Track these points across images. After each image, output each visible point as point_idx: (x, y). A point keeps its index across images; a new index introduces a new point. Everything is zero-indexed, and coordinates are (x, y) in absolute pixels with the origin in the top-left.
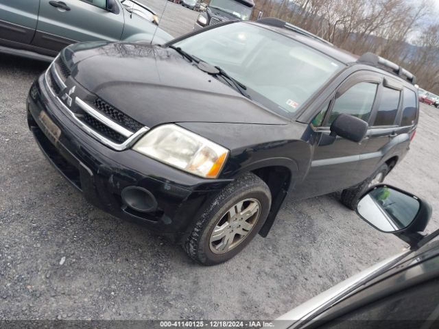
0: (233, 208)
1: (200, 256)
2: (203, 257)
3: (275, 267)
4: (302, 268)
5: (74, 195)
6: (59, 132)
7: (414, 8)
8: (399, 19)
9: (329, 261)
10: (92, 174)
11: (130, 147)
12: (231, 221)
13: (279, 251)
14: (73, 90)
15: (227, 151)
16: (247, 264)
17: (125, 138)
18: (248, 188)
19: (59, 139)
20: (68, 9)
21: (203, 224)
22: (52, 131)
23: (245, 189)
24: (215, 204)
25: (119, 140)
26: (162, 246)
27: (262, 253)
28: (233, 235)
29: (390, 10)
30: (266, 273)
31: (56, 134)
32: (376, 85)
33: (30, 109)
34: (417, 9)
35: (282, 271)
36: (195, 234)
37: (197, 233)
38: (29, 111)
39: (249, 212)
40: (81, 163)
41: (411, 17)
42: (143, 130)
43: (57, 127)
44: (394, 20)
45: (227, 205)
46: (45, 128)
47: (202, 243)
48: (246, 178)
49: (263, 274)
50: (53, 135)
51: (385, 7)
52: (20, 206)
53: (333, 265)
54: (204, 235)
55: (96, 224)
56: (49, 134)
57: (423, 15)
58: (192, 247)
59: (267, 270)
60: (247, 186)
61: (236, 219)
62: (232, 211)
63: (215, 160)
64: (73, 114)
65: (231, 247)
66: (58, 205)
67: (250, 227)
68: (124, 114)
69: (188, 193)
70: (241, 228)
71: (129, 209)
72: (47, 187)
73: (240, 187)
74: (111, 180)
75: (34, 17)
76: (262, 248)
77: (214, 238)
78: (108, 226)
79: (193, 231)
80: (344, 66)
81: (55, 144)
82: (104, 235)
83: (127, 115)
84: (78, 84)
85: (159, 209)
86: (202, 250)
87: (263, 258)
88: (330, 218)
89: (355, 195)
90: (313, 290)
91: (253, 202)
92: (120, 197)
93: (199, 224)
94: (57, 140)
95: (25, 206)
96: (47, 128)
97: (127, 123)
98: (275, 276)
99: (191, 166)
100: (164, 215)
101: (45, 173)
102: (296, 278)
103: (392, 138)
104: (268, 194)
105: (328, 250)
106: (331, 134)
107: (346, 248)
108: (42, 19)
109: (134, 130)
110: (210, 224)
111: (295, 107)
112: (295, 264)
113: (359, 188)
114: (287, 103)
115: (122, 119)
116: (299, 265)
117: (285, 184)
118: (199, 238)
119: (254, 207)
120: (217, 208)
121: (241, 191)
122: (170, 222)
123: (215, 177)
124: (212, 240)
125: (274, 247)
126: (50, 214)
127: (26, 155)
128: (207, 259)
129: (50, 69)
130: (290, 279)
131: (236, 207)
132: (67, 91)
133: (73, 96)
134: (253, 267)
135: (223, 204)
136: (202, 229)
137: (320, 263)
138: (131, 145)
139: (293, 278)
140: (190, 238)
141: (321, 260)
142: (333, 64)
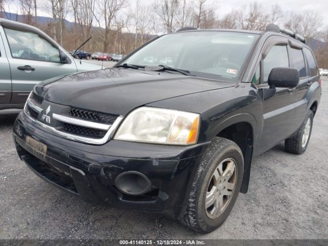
0: (216, 171)
1: (201, 225)
2: (204, 225)
3: (265, 217)
4: (287, 211)
5: (72, 206)
6: (45, 147)
7: (269, 16)
8: (262, 26)
9: (305, 198)
10: (83, 174)
11: (111, 138)
12: (217, 183)
13: (261, 202)
14: (48, 110)
15: (198, 116)
16: (240, 221)
17: (105, 132)
18: (224, 149)
19: (47, 154)
20: (33, 69)
21: (196, 193)
22: (39, 150)
23: (222, 150)
24: (200, 170)
25: (100, 136)
26: (162, 227)
27: (248, 208)
28: (221, 197)
29: (254, 22)
30: (260, 224)
31: (42, 150)
32: (285, 47)
33: (17, 141)
34: (271, 17)
35: (273, 219)
36: (192, 205)
37: (193, 203)
38: (16, 143)
39: (229, 172)
40: (71, 167)
41: (269, 22)
42: (119, 119)
43: (43, 144)
44: (259, 27)
45: (211, 169)
46: (32, 149)
47: (200, 211)
48: (218, 141)
49: (258, 226)
50: (40, 152)
51: (250, 21)
52: (26, 228)
53: (310, 201)
54: (200, 204)
55: (98, 224)
56: (37, 153)
57: (277, 18)
58: (192, 218)
59: (260, 221)
60: (222, 147)
61: (221, 181)
62: (216, 174)
63: (189, 128)
64: (54, 129)
65: (223, 209)
66: (60, 218)
67: (232, 186)
68: (98, 112)
69: (176, 163)
70: (226, 189)
71: (126, 196)
72: (47, 205)
73: (216, 149)
74: (103, 173)
75: (9, 82)
76: (246, 204)
77: (208, 204)
78: (109, 223)
79: (189, 202)
80: (259, 36)
81: (44, 160)
82: (108, 232)
83: (101, 113)
84: (52, 103)
85: (154, 187)
86: (201, 218)
87: (251, 212)
88: (285, 165)
89: (296, 141)
90: (307, 227)
91: (229, 162)
92: (115, 187)
93: (192, 194)
94: (45, 155)
95: (31, 227)
96: (33, 148)
97: (103, 119)
98: (269, 225)
99: (170, 138)
100: (160, 192)
101: (42, 195)
102: (287, 221)
103: (310, 86)
104: (240, 151)
105: (299, 190)
106: (270, 88)
107: (312, 184)
108: (14, 82)
109: (111, 123)
110: (202, 191)
111: (235, 73)
112: (279, 209)
113: (297, 135)
114: (227, 72)
115: (98, 117)
116: (284, 209)
117: (249, 139)
118: (195, 208)
119: (231, 167)
120: (204, 174)
121: (219, 153)
122: (167, 197)
123: (194, 142)
124: (206, 207)
125: (255, 200)
126: (54, 228)
127: (23, 185)
128: (207, 226)
129: (27, 104)
130: (283, 223)
131: (218, 169)
132: (44, 112)
133: (50, 114)
134: (246, 222)
135: (208, 169)
136: (196, 198)
137: (299, 202)
138: (112, 137)
139: (284, 221)
140: (188, 210)
141: (298, 199)
142: (249, 36)
